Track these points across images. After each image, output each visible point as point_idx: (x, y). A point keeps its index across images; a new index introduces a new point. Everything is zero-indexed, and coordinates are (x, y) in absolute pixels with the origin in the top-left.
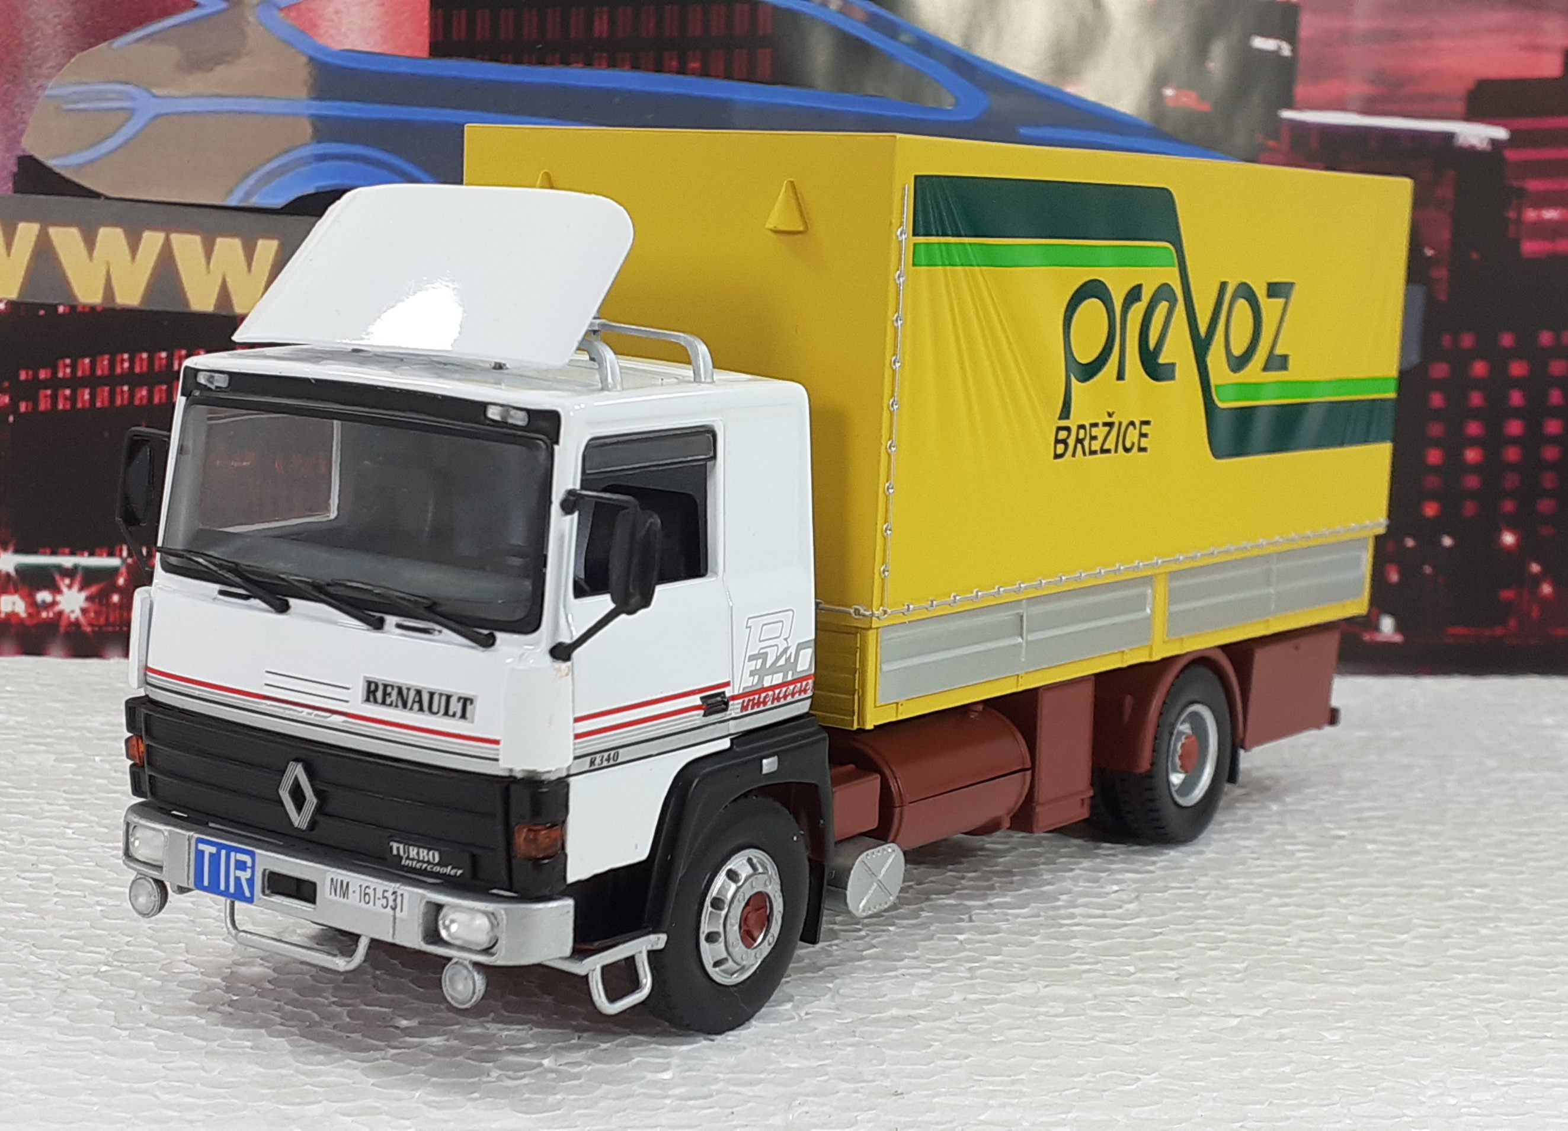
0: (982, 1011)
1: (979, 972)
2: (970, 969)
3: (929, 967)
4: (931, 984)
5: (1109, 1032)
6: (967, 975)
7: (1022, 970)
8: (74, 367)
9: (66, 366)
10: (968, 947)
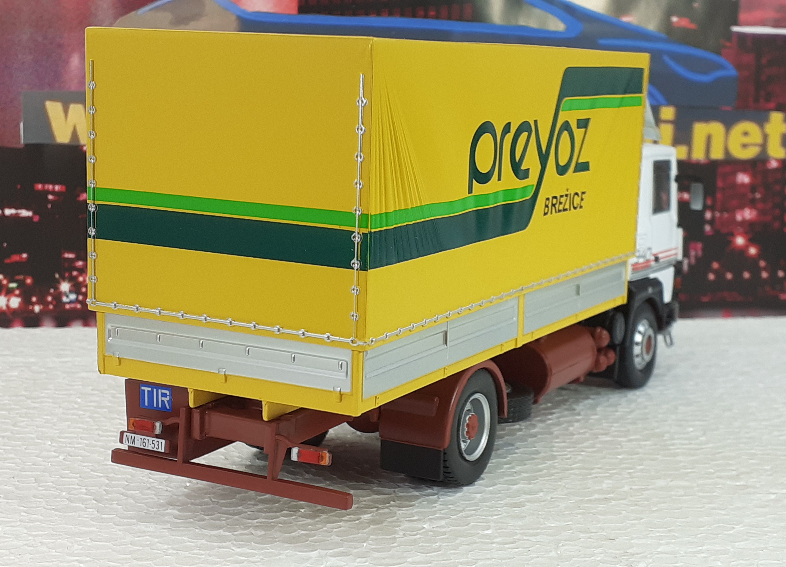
0: (642, 494)
1: (635, 475)
3: (608, 473)
4: (611, 482)
5: (711, 503)
6: (629, 476)
7: (657, 473)
10: (625, 461)
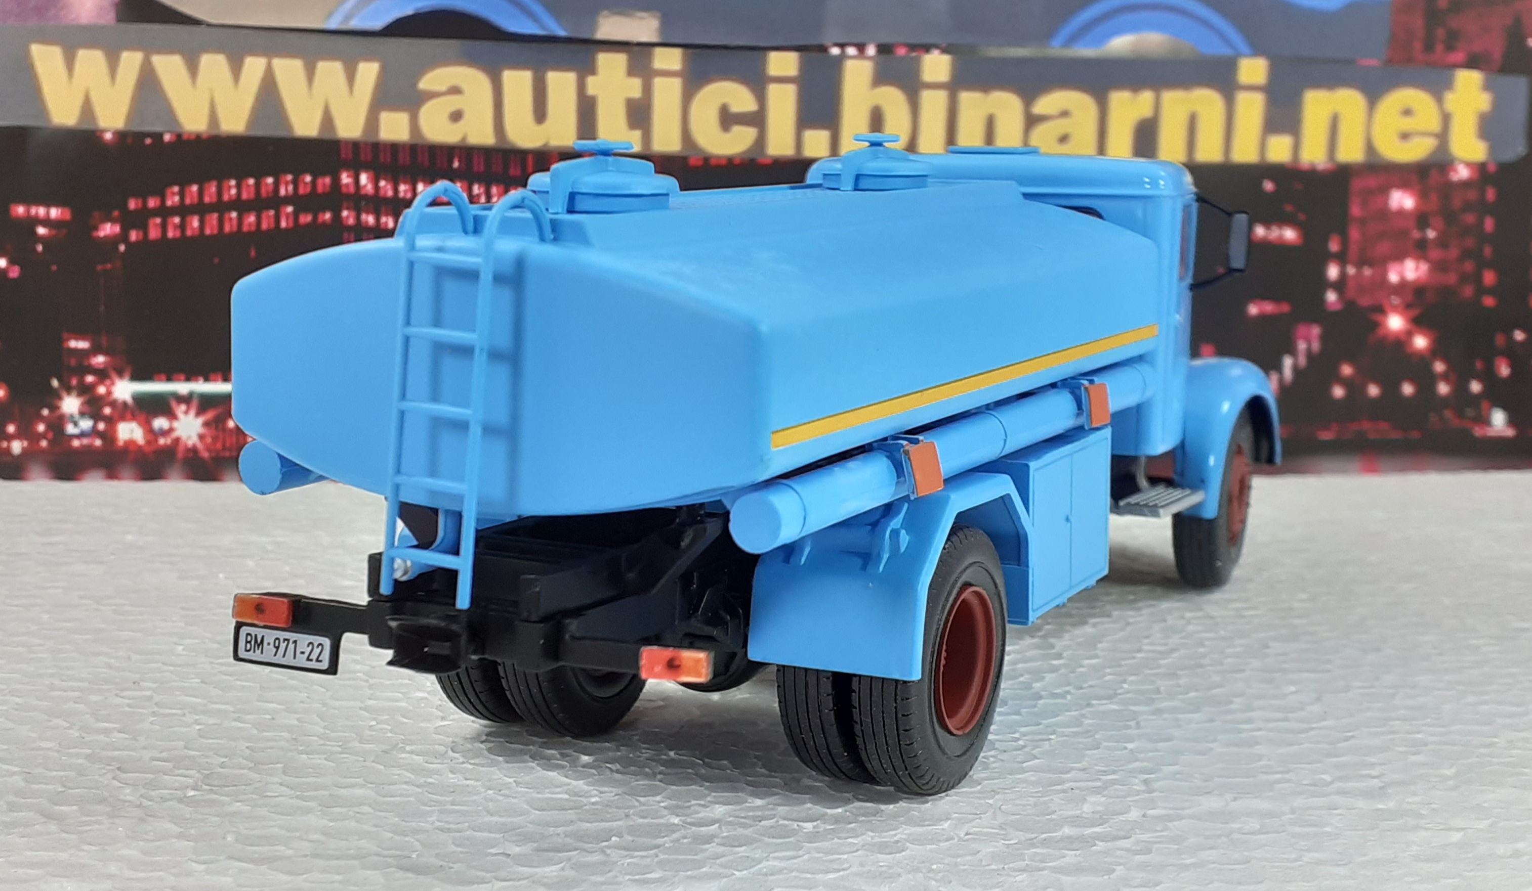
0: (1167, 828)
1: (1157, 785)
2: (1145, 782)
3: (1100, 780)
4: (1103, 799)
6: (1144, 788)
7: (1205, 781)
8: (182, 194)
9: (173, 194)
10: (1141, 756)
